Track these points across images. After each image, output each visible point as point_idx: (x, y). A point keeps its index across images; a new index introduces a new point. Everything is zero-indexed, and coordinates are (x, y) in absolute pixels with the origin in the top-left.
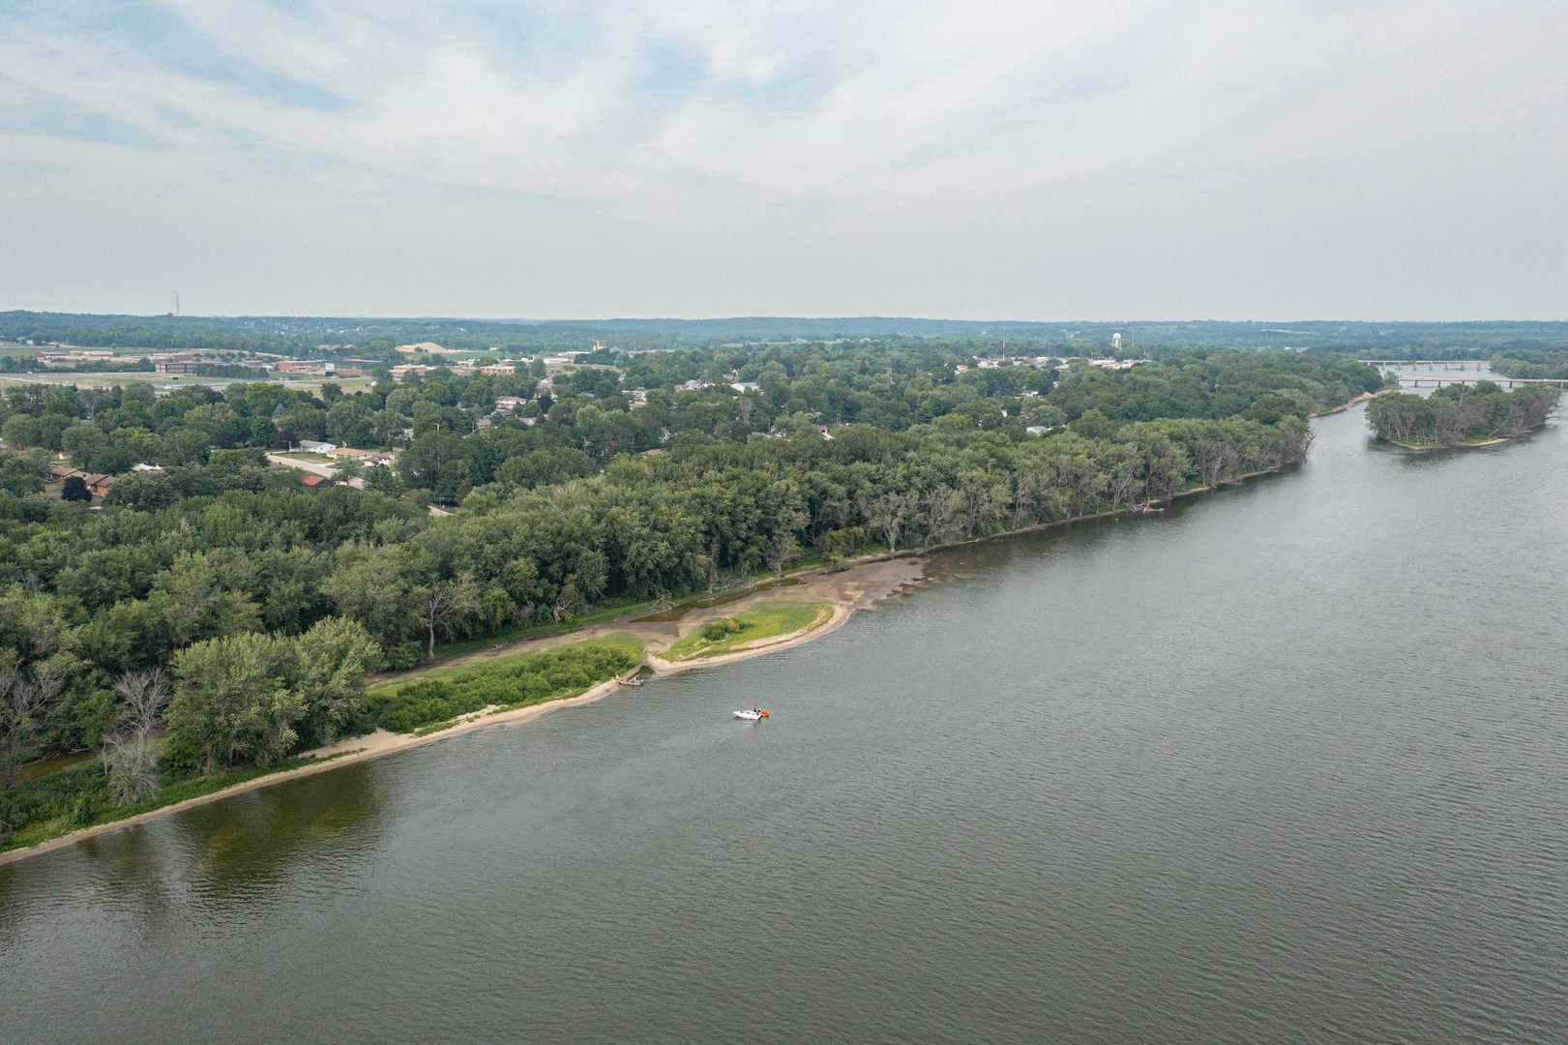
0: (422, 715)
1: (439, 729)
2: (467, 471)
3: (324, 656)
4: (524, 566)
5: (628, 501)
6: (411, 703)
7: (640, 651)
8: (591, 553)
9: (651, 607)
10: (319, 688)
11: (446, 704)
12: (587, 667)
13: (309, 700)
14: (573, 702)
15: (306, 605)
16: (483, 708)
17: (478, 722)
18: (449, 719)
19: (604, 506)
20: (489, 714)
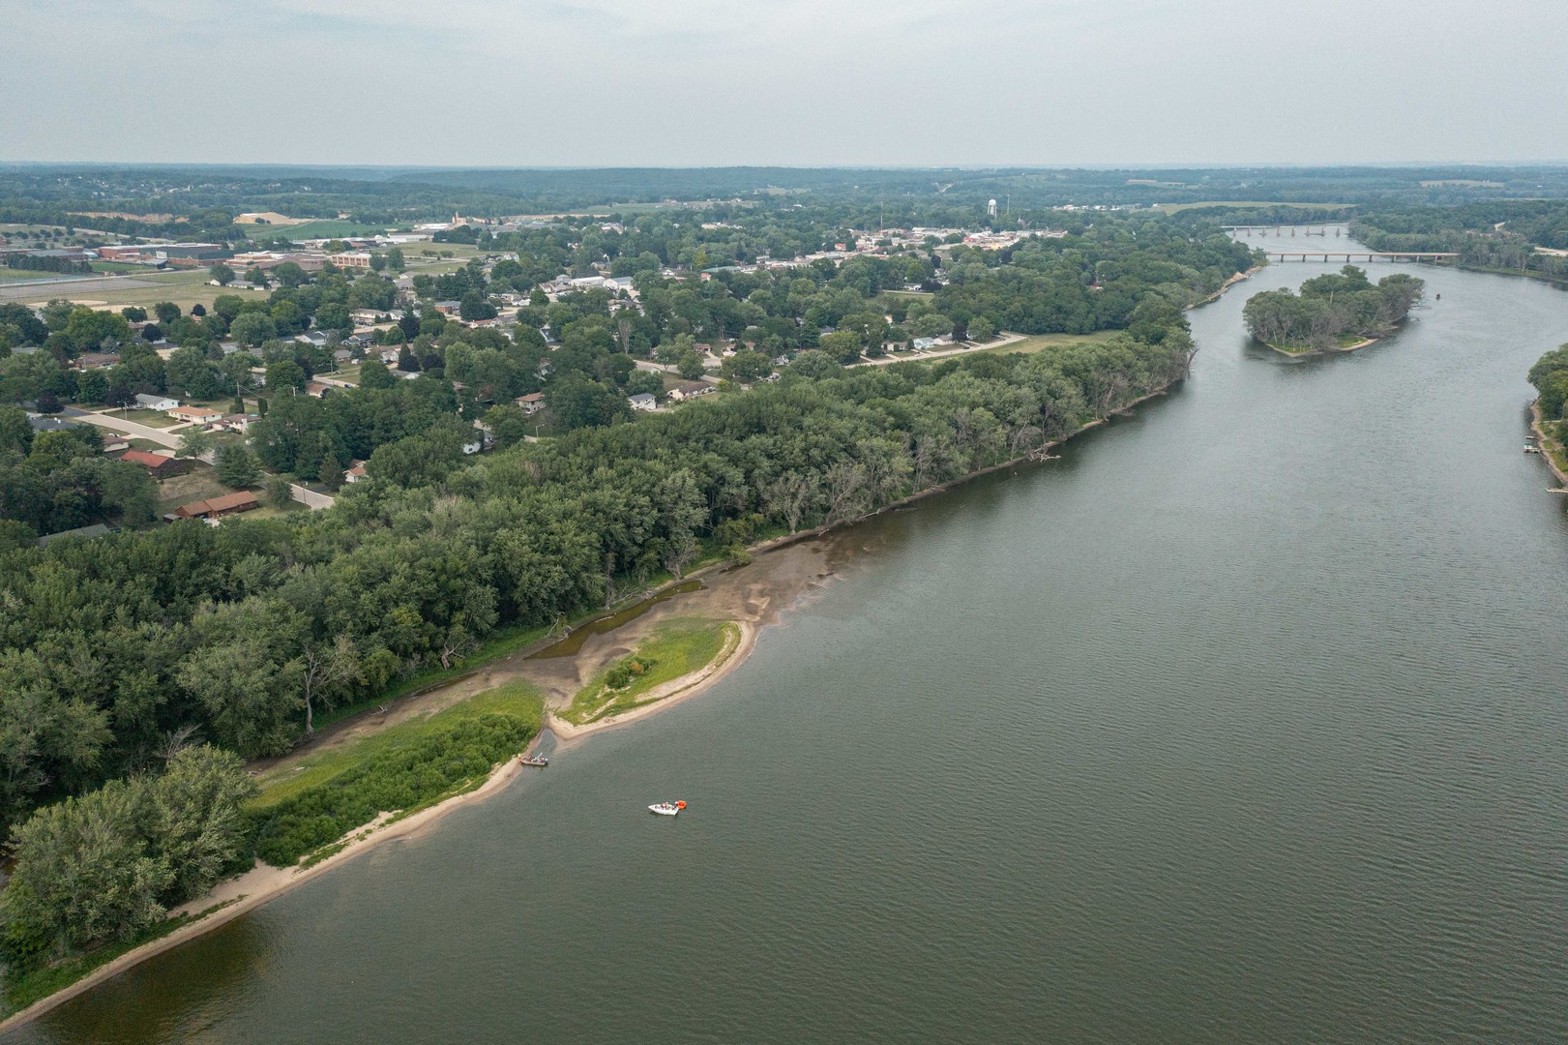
0: (306, 840)
1: (326, 855)
2: (330, 443)
3: (190, 806)
4: (405, 615)
5: (515, 518)
6: (292, 825)
7: (539, 709)
8: (479, 589)
9: (546, 637)
10: (186, 847)
11: (333, 822)
12: (485, 747)
13: (175, 863)
14: (473, 798)
15: (162, 700)
16: (373, 818)
17: (370, 838)
18: (337, 839)
19: (491, 529)
20: (382, 825)
